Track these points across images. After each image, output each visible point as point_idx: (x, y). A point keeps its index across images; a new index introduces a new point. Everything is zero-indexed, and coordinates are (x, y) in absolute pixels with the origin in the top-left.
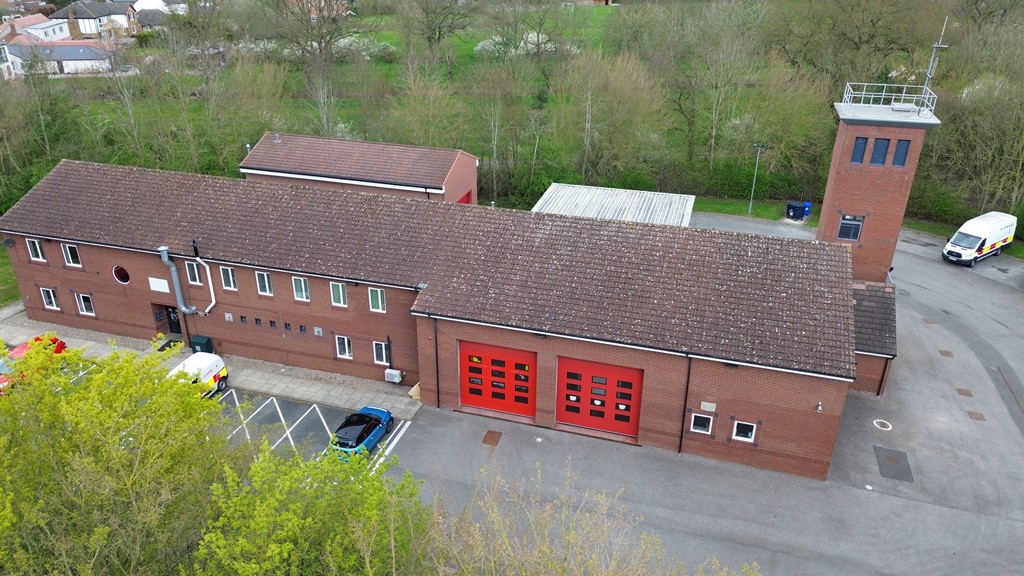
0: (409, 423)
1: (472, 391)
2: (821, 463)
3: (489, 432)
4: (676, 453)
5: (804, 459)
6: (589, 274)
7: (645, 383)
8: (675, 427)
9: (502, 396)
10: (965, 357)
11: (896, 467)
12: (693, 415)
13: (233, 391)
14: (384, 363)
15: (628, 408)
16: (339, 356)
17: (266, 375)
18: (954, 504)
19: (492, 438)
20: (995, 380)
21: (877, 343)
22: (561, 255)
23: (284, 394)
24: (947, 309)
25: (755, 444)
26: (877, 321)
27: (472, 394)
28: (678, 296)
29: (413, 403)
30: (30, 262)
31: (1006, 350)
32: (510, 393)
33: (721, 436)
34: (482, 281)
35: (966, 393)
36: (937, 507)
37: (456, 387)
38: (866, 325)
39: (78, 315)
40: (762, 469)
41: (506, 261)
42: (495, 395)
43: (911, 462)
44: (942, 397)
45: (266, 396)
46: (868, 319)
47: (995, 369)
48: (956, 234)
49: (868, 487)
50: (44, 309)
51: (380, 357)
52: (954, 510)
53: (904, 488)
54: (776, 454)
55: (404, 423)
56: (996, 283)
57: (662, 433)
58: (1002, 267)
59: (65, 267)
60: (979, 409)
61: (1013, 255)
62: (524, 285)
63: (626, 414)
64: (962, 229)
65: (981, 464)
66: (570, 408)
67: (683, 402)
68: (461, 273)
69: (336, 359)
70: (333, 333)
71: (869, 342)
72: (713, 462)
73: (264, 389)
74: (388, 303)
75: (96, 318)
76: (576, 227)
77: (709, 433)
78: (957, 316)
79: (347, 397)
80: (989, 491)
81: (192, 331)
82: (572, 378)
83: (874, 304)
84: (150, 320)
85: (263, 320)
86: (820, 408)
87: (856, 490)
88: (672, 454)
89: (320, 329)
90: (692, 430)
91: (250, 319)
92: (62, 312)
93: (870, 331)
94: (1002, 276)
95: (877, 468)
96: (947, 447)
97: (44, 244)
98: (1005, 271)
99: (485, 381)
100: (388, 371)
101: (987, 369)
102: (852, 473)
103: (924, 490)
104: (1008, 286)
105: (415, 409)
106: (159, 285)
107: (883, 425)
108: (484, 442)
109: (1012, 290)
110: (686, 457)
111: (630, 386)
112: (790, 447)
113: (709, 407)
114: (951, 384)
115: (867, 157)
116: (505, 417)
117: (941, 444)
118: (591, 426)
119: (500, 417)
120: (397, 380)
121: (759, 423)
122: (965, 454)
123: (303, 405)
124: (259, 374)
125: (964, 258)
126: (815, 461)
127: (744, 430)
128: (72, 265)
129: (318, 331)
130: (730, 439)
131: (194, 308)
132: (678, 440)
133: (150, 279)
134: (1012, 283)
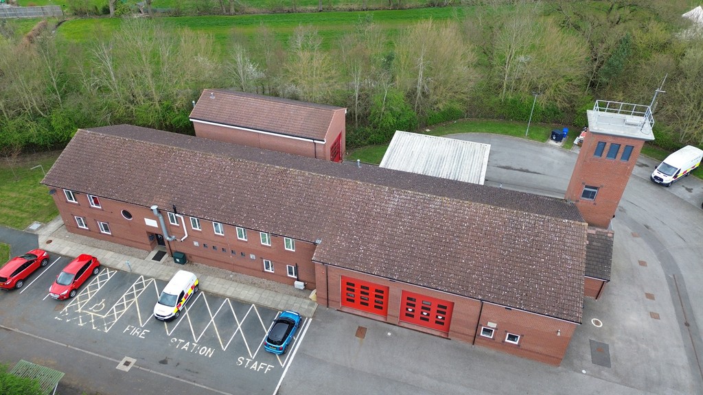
0: (311, 320)
1: (348, 300)
2: (557, 358)
3: (359, 327)
4: (471, 345)
5: (547, 355)
6: (422, 237)
7: (454, 309)
8: (472, 332)
9: (367, 304)
10: (656, 267)
11: (602, 356)
12: (483, 328)
13: (203, 292)
14: (294, 276)
15: (443, 318)
16: (266, 270)
17: (222, 281)
18: (633, 385)
19: (361, 332)
20: (670, 286)
21: (598, 272)
22: (405, 222)
23: (235, 296)
24: (648, 225)
25: (518, 345)
26: (600, 256)
27: (349, 301)
28: (477, 257)
29: (312, 305)
30: (67, 202)
31: (680, 260)
32: (372, 303)
33: (499, 339)
34: (355, 239)
35: (650, 296)
36: (623, 386)
37: (339, 298)
38: (593, 259)
39: (100, 233)
40: (522, 357)
41: (370, 225)
42: (362, 303)
43: (611, 352)
44: (636, 300)
45: (223, 297)
46: (595, 255)
47: (672, 276)
48: (661, 164)
49: (584, 371)
50: (78, 228)
51: (291, 273)
52: (632, 389)
53: (605, 372)
54: (530, 351)
55: (308, 319)
56: (682, 201)
57: (463, 334)
58: (688, 188)
59: (90, 207)
60: (658, 310)
61: (698, 176)
62: (381, 245)
63: (443, 321)
64: (665, 161)
65: (653, 354)
66: (407, 315)
67: (477, 321)
68: (342, 233)
69: (264, 271)
70: (262, 258)
71: (594, 271)
72: (492, 352)
73: (221, 292)
74: (296, 246)
75: (112, 236)
76: (414, 201)
77: (492, 337)
78: (653, 231)
79: (272, 299)
80: (654, 374)
81: (173, 248)
82: (409, 300)
83: (599, 244)
84: (147, 240)
85: (217, 247)
86: (559, 334)
87: (576, 373)
88: (468, 345)
89: (254, 256)
90: (481, 335)
91: (210, 245)
92: (89, 230)
93: (595, 263)
94: (687, 195)
95: (590, 357)
96: (634, 341)
97: (76, 195)
98: (690, 190)
99: (357, 295)
100: (296, 282)
101: (667, 277)
102: (575, 361)
103: (616, 374)
104: (690, 204)
105: (314, 309)
106: (152, 223)
107: (597, 323)
108: (356, 335)
109: (692, 207)
110: (478, 348)
111: (445, 309)
112: (539, 349)
113: (492, 325)
114: (643, 289)
115: (605, 154)
116: (368, 315)
118: (420, 325)
119: (365, 315)
120: (302, 288)
121: (522, 336)
122: (644, 346)
123: (246, 304)
124: (217, 279)
125: (664, 182)
126: (554, 357)
127: (512, 338)
128: (94, 206)
129: (252, 256)
130: (504, 341)
131: (174, 237)
132: (473, 339)
133: (146, 219)
134: (694, 202)
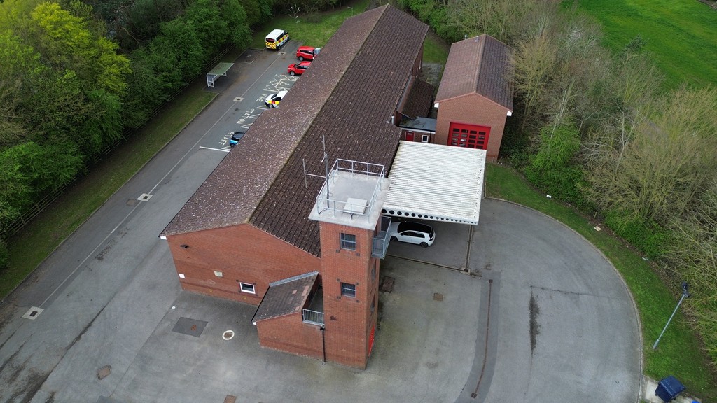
11: (187, 328)
43: (190, 337)
49: (174, 308)
87: (173, 301)
95: (188, 317)
96: (199, 363)
102: (186, 304)
103: (164, 334)
107: (228, 335)
117: (202, 361)
122: (190, 371)
